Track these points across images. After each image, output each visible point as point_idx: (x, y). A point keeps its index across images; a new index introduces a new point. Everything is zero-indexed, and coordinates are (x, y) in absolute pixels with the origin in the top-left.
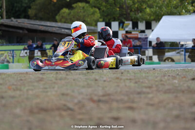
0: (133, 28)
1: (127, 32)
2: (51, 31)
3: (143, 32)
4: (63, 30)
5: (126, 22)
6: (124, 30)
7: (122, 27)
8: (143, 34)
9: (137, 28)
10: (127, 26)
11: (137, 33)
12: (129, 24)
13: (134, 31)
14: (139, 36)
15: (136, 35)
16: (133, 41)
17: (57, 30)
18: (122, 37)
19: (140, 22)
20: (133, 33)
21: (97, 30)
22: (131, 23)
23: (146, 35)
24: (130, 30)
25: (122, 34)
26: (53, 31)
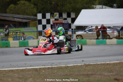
0: (60, 17)
1: (56, 20)
2: (8, 20)
3: (65, 19)
4: (16, 19)
5: (55, 13)
6: (54, 18)
7: (53, 17)
8: (66, 21)
9: (62, 17)
10: (56, 16)
11: (62, 20)
12: (57, 14)
13: (60, 19)
14: (63, 22)
15: (61, 22)
16: (60, 25)
17: (12, 19)
18: (53, 23)
19: (64, 13)
20: (59, 20)
21: (37, 18)
22: (58, 13)
23: (68, 21)
24: (57, 18)
25: (53, 21)
26: (10, 20)
